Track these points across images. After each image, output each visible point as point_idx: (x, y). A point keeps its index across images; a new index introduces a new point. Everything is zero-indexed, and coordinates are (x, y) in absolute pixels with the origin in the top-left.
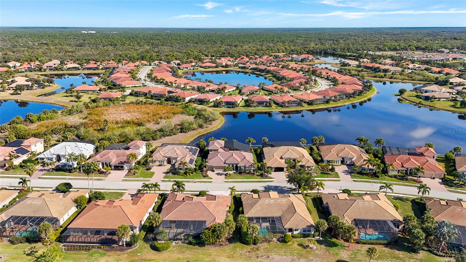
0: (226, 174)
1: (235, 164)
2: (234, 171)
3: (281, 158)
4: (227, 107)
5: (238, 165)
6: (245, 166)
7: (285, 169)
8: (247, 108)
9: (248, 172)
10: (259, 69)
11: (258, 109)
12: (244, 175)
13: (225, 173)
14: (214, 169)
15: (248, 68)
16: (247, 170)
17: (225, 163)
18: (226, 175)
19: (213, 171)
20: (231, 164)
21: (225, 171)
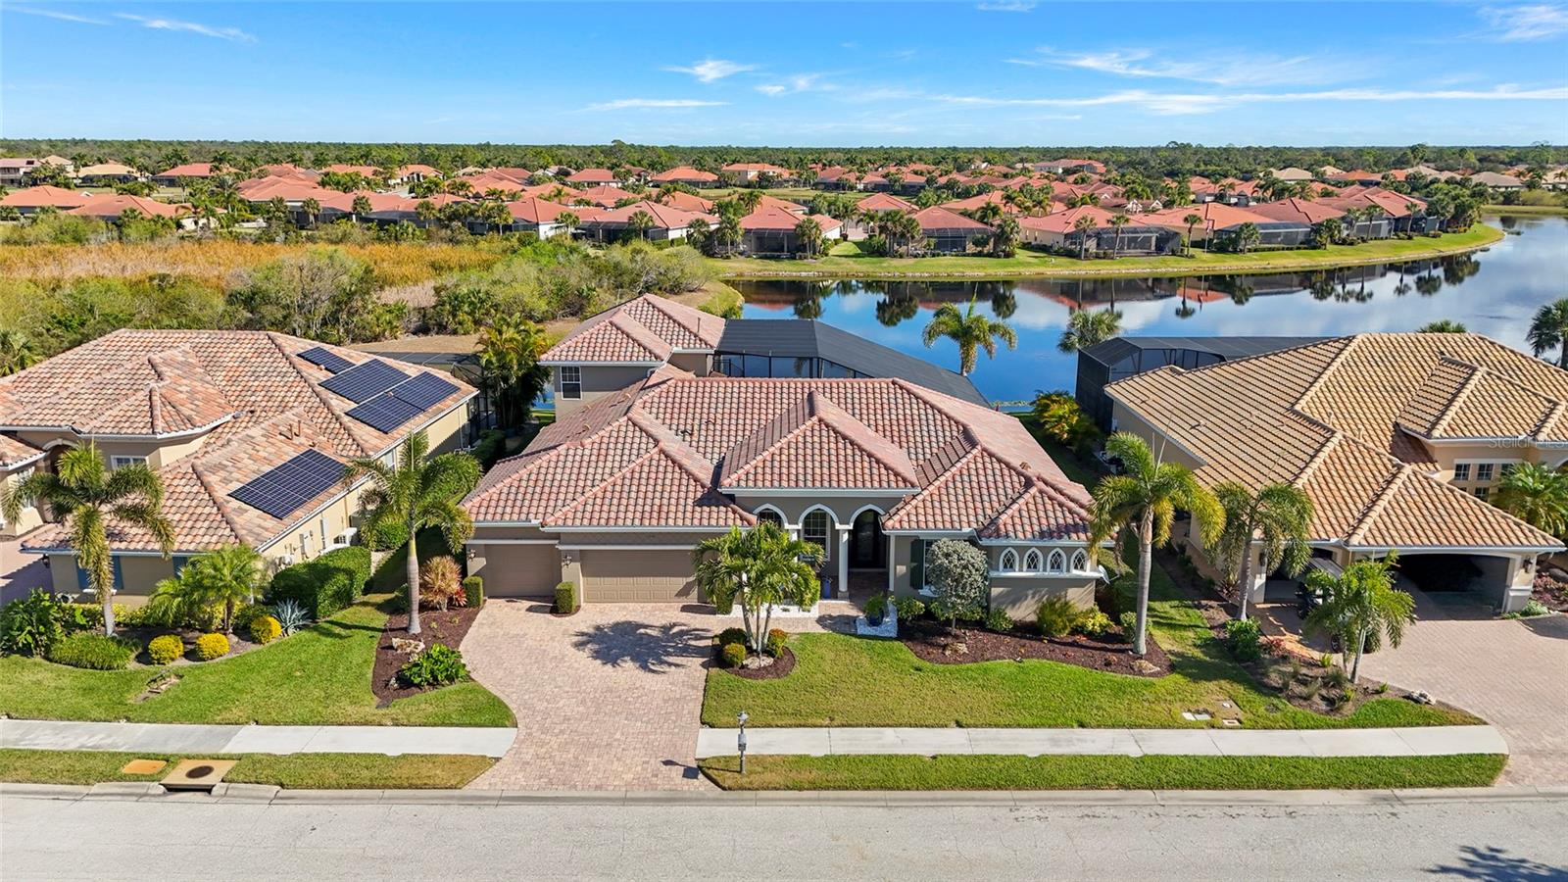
0: (731, 635)
1: (843, 504)
2: (841, 607)
3: (1410, 446)
4: (761, 258)
5: (892, 525)
6: (991, 527)
7: (1521, 582)
8: (875, 260)
9: (1024, 612)
10: (903, 186)
11: (940, 266)
12: (976, 656)
13: (717, 624)
14: (572, 572)
15: (852, 188)
16: (1018, 590)
17: (713, 497)
18: (718, 657)
19: (557, 603)
20: (793, 505)
21: (713, 595)
